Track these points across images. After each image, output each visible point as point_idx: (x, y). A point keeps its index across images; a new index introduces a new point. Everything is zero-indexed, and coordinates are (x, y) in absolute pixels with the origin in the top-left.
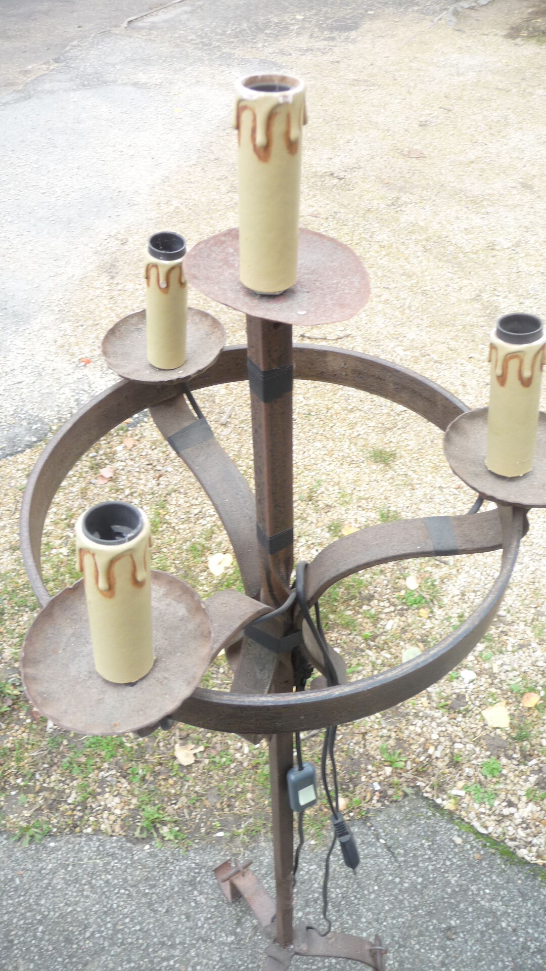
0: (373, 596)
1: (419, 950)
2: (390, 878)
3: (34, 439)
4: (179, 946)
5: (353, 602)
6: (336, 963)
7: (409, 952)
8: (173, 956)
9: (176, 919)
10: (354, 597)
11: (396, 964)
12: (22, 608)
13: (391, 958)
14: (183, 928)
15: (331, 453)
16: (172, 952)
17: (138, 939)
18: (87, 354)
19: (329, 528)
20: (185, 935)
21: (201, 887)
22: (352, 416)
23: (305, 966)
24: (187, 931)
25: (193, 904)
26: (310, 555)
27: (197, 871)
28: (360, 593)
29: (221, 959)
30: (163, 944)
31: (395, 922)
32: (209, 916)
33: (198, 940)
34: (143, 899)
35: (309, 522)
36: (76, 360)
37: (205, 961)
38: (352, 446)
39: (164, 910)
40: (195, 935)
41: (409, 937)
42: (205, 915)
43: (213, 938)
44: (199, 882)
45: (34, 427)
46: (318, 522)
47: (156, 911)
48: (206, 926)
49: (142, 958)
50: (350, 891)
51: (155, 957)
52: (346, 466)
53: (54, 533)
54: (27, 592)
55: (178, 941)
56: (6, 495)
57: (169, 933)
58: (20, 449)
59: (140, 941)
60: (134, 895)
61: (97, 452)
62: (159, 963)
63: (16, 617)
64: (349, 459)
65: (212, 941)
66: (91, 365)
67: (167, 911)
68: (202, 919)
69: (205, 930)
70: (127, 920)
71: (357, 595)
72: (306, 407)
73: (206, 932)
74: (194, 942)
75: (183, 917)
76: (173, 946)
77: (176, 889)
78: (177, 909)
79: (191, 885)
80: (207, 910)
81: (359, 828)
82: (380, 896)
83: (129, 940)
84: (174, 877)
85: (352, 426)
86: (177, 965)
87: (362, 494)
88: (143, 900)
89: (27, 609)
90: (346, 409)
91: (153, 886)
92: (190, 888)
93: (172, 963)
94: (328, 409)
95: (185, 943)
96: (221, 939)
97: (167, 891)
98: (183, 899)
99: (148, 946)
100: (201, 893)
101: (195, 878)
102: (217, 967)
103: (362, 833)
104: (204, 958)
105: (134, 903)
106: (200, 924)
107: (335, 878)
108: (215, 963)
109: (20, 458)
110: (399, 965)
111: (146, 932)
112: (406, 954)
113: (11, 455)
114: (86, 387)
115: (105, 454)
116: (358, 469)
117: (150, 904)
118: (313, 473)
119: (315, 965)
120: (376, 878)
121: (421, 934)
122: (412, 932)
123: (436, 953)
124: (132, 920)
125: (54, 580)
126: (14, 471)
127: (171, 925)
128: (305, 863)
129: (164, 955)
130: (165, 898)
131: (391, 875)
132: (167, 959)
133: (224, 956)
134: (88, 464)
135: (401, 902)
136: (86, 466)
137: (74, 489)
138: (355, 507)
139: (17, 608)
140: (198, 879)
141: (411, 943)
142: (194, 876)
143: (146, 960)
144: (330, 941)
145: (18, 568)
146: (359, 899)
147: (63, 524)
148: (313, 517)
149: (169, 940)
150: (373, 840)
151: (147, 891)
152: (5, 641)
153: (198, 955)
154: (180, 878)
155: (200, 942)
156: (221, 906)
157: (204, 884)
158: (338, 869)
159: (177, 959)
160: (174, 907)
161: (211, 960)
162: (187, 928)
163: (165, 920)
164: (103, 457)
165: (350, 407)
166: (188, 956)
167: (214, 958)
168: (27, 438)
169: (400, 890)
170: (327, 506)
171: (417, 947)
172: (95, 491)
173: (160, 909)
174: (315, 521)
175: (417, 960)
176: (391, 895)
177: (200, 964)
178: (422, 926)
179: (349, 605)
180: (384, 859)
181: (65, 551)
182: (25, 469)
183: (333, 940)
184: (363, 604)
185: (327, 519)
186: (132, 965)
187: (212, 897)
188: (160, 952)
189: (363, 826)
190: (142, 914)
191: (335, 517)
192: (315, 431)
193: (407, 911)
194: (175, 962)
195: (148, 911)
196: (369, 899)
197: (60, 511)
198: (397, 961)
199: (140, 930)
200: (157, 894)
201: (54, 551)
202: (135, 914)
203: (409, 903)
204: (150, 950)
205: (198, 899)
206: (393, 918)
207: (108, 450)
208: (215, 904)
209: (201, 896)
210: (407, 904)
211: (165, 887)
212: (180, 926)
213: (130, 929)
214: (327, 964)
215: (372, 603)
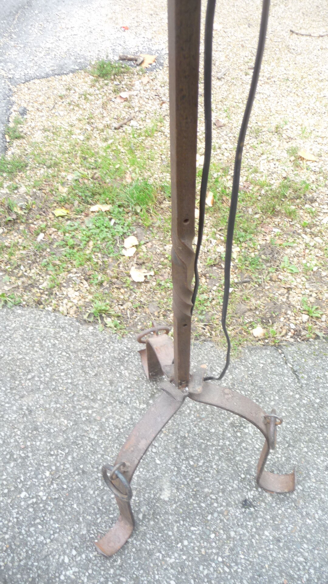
0: (316, 200)
1: (306, 453)
2: (291, 393)
3: (77, 68)
4: (99, 402)
5: (298, 201)
6: (229, 445)
7: (297, 452)
8: (93, 407)
9: (102, 382)
10: (299, 197)
11: (284, 459)
12: (41, 165)
13: (280, 453)
14: (106, 390)
15: (299, 105)
16: (93, 404)
17: (67, 388)
18: (127, 24)
19: (288, 151)
20: (106, 395)
21: (127, 365)
22: (320, 84)
23: (202, 441)
24: (109, 392)
25: (118, 375)
26: (269, 167)
27: (127, 353)
28: (305, 195)
29: (132, 418)
30: (87, 397)
31: (288, 426)
32: (129, 386)
33: (115, 401)
34: (79, 362)
35: (272, 145)
36: (119, 27)
37: (117, 417)
38: (318, 103)
39: (94, 374)
40: (114, 396)
41: (300, 440)
42: (126, 385)
43: (128, 402)
44: (127, 361)
45: (79, 61)
46: (279, 146)
47: (86, 373)
48: (124, 392)
49: (67, 403)
50: (254, 395)
51: (78, 405)
52: (310, 115)
53: (77, 125)
54: (47, 157)
55: (99, 398)
56: (48, 98)
57: (93, 391)
58: (65, 72)
59: (69, 391)
60: (73, 358)
61: (120, 82)
62: (80, 409)
63: (36, 170)
64: (313, 111)
65: (127, 404)
66: (129, 31)
67: (96, 375)
68: (123, 387)
69: (123, 395)
70: (62, 374)
71: (302, 195)
72: (285, 75)
73: (123, 397)
74: (112, 402)
75: (108, 382)
76: (94, 400)
77: (107, 361)
78: (104, 375)
79: (119, 361)
80: (128, 382)
81: (271, 352)
82: (280, 405)
83: (60, 388)
84: (107, 353)
85: (320, 90)
86: (94, 415)
87: (319, 134)
88: (79, 363)
89: (45, 167)
90: (318, 79)
91: (90, 356)
92: (118, 364)
93: (90, 412)
94: (302, 78)
95: (105, 401)
96: (135, 405)
97: (99, 361)
98: (111, 370)
99: (74, 395)
100: (126, 369)
101: (124, 357)
102: (127, 423)
103: (273, 356)
104: (117, 415)
105: (71, 364)
106: (120, 390)
107: (243, 383)
108: (125, 420)
109: (64, 77)
110: (286, 460)
111: (76, 385)
112: (294, 453)
113: (58, 75)
114: (122, 43)
115: (126, 84)
116: (320, 118)
117: (83, 367)
118: (282, 116)
119: (210, 442)
120: (279, 391)
121: (310, 440)
122: (303, 438)
123: (322, 458)
124: (66, 375)
125: (69, 153)
126: (58, 85)
127: (97, 385)
128: (218, 366)
129: (85, 404)
130: (96, 365)
131: (293, 391)
132: (87, 408)
133: (134, 417)
134: (112, 88)
135: (298, 413)
136: (110, 90)
137: (98, 102)
138: (312, 141)
139: (37, 165)
140: (127, 359)
141: (300, 446)
142: (123, 356)
143: (70, 405)
144: (226, 396)
145: (45, 142)
146: (260, 403)
147: (85, 122)
148: (276, 143)
149: (92, 395)
150: (282, 363)
151: (83, 358)
152: (23, 183)
153: (112, 412)
154: (112, 355)
155: (117, 402)
156: (140, 381)
157: (131, 363)
158: (246, 377)
159: (95, 410)
160: (102, 373)
161: (123, 417)
162: (109, 390)
163: (93, 381)
164: (124, 86)
165: (321, 79)
166: (105, 410)
167: (125, 416)
168: (73, 67)
169: (298, 404)
170: (289, 138)
171: (306, 450)
172: (113, 106)
173: (90, 372)
174: (277, 146)
175: (303, 460)
176: (289, 406)
177: (113, 418)
178: (313, 435)
179: (294, 202)
180: (289, 379)
181: (82, 137)
182: (66, 85)
183: (230, 396)
184: (306, 203)
185: (287, 146)
186: (58, 406)
187: (135, 374)
188: (82, 402)
189: (275, 351)
190: (75, 373)
191: (294, 145)
192: (289, 89)
193: (302, 421)
194: (93, 412)
195: (81, 371)
196: (269, 404)
197: (85, 114)
198: (285, 457)
199: (71, 383)
200: (91, 362)
201: (74, 136)
202: (70, 371)
203: (305, 415)
204: (75, 399)
205: (123, 372)
206: (288, 423)
207: (129, 83)
208: (136, 379)
209: (126, 371)
210: (302, 416)
211: (98, 358)
212: (103, 388)
213: (63, 380)
214: (221, 444)
215: (313, 205)
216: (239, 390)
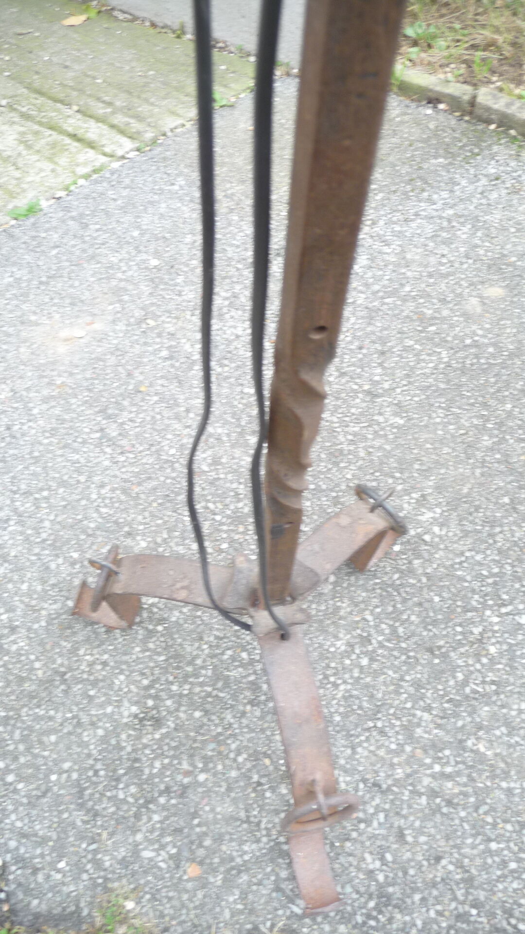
1: (37, 659)
2: (20, 786)
4: (423, 790)
6: (172, 683)
7: (54, 662)
8: (433, 776)
9: (423, 839)
11: (81, 652)
13: (85, 663)
14: (412, 818)
16: (435, 785)
17: (494, 825)
20: (410, 807)
21: (369, 886)
23: (221, 695)
24: (404, 812)
25: (389, 857)
27: (372, 923)
29: (353, 748)
30: (449, 803)
31: (52, 713)
32: (362, 826)
33: (389, 789)
34: (482, 898)
37: (382, 753)
39: (444, 862)
40: (392, 801)
41: (41, 682)
42: (369, 829)
43: (361, 786)
44: (370, 897)
47: (459, 865)
48: (371, 811)
49: (487, 790)
50: (100, 787)
51: (465, 785)
55: (424, 800)
57: (438, 818)
59: (489, 819)
60: (499, 912)
62: (458, 773)
65: (365, 781)
67: (438, 859)
68: (375, 824)
69: (374, 803)
70: (513, 865)
73: (373, 798)
74: (395, 789)
75: (409, 839)
76: (433, 794)
77: (417, 897)
78: (420, 857)
79: (389, 897)
80: (364, 838)
81: (29, 903)
82: (54, 760)
83: (509, 827)
84: (419, 923)
86: (428, 761)
88: (482, 895)
91: (460, 917)
92: (391, 890)
93: (437, 768)
95: (411, 792)
96: (348, 779)
97: (436, 898)
98: (405, 873)
99: (476, 809)
100: (370, 873)
101: (378, 909)
102: (363, 738)
103: (28, 891)
104: (383, 759)
105: (500, 895)
106: (381, 816)
107: (117, 820)
108: (365, 745)
110: (78, 649)
111: (478, 834)
112: (59, 661)
117: (469, 882)
119: (205, 691)
120: (44, 795)
121: (21, 680)
122: (33, 687)
123: (14, 648)
124: (504, 863)
127: (433, 831)
128: (160, 869)
129: (450, 785)
130: (440, 886)
131: (16, 791)
132: (444, 776)
133: (349, 751)
135: (24, 739)
140: (372, 904)
141: (45, 673)
142: (380, 912)
143: (481, 785)
146: (92, 767)
149: (439, 807)
150: (13, 868)
151: (474, 912)
153: (392, 766)
154: (407, 918)
155: (384, 786)
156: (337, 838)
157: (362, 889)
158: (105, 835)
159: (428, 772)
160: (425, 863)
161: (371, 752)
162: (405, 817)
163: (442, 843)
166: (409, 771)
167: (366, 753)
169: (16, 759)
171: (37, 665)
173: (451, 868)
175: (48, 647)
176: (36, 756)
177: (389, 751)
178: (12, 692)
180: (12, 824)
186: (504, 785)
187: (351, 859)
188: (456, 791)
189: (19, 906)
190: (485, 867)
193: (23, 722)
194: (430, 767)
195: (474, 871)
196: (75, 763)
198: (78, 655)
199: (489, 840)
200: (455, 899)
202: (499, 873)
203: (11, 733)
204: (472, 800)
205: (378, 864)
206: (51, 718)
208: (348, 844)
209: (371, 867)
210: (18, 732)
211: (439, 908)
212: (417, 824)
213: (508, 848)
214: (187, 687)
216: (128, 802)
